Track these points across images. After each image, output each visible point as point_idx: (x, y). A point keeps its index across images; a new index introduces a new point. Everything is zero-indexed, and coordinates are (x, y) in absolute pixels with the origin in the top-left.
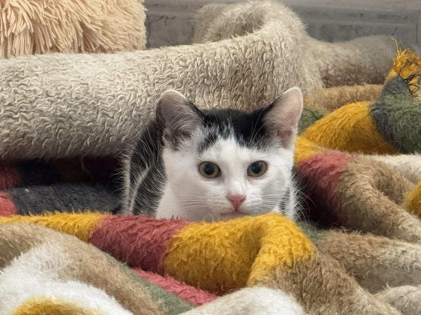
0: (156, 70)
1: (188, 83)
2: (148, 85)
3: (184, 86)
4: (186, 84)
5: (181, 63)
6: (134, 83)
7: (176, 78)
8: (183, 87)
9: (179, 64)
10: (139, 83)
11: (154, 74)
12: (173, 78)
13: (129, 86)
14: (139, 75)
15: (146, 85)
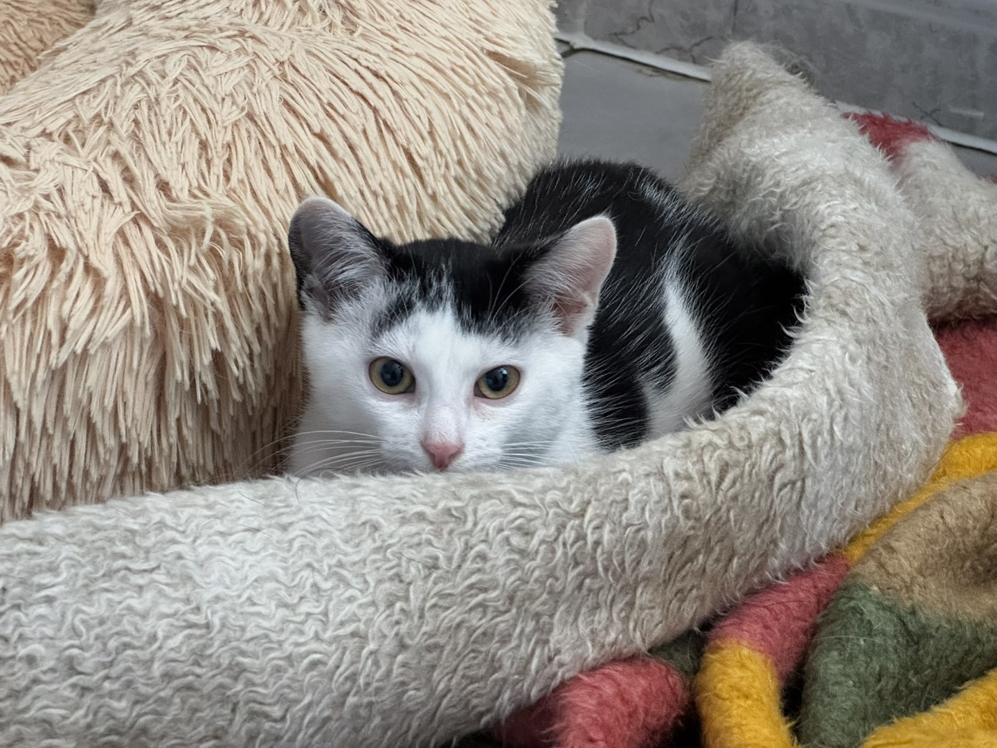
1: (531, 597)
3: (519, 608)
4: (524, 601)
5: (516, 540)
7: (495, 588)
8: (514, 611)
9: (509, 544)
10: (377, 610)
11: (427, 577)
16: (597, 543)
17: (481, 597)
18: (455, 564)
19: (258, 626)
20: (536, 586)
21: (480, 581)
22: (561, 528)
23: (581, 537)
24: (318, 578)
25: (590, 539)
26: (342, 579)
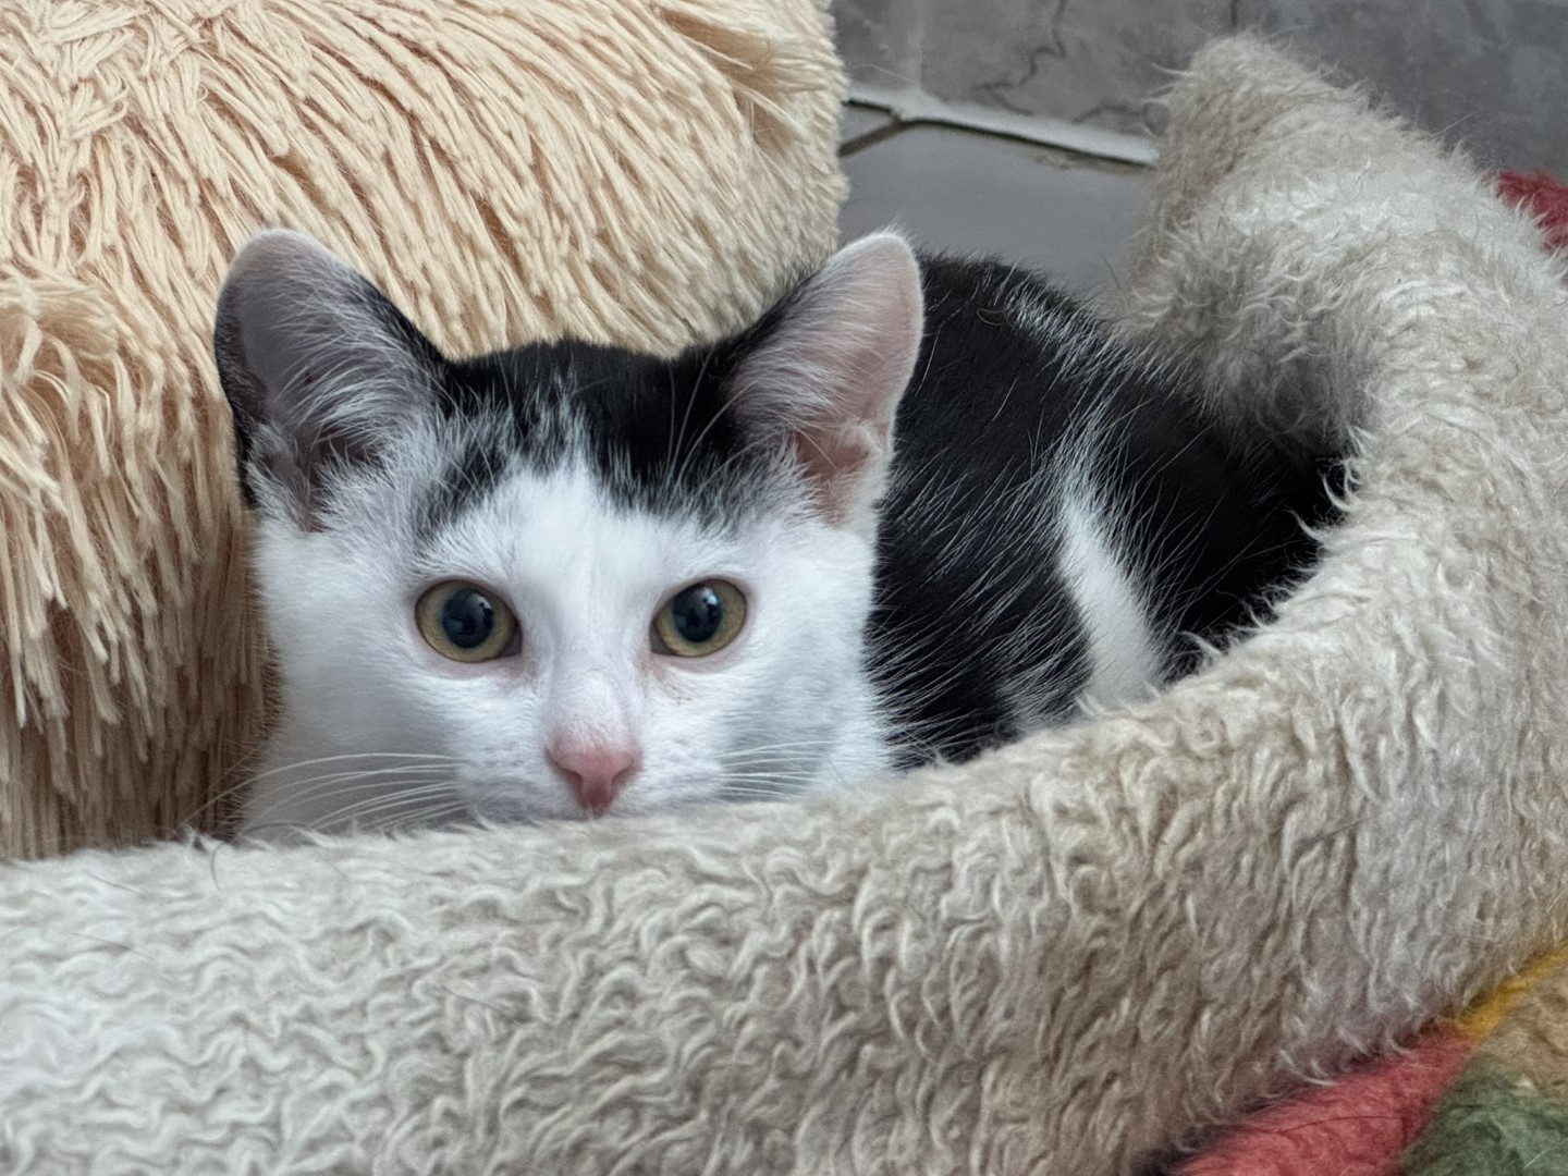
0: (523, 1018)
1: (739, 1085)
2: (450, 1130)
3: (714, 1110)
4: (724, 1094)
5: (703, 956)
6: (352, 1121)
7: (659, 1063)
8: (703, 1116)
9: (686, 964)
10: (392, 1114)
11: (501, 1042)
12: (636, 1068)
13: (313, 1146)
14: (396, 1052)
15: (433, 1131)
16: (885, 962)
17: (625, 1083)
18: (564, 1011)
19: (121, 1154)
20: (750, 1059)
21: (622, 1047)
22: (802, 929)
23: (847, 948)
24: (259, 1047)
25: (869, 952)
26: (310, 1047)
